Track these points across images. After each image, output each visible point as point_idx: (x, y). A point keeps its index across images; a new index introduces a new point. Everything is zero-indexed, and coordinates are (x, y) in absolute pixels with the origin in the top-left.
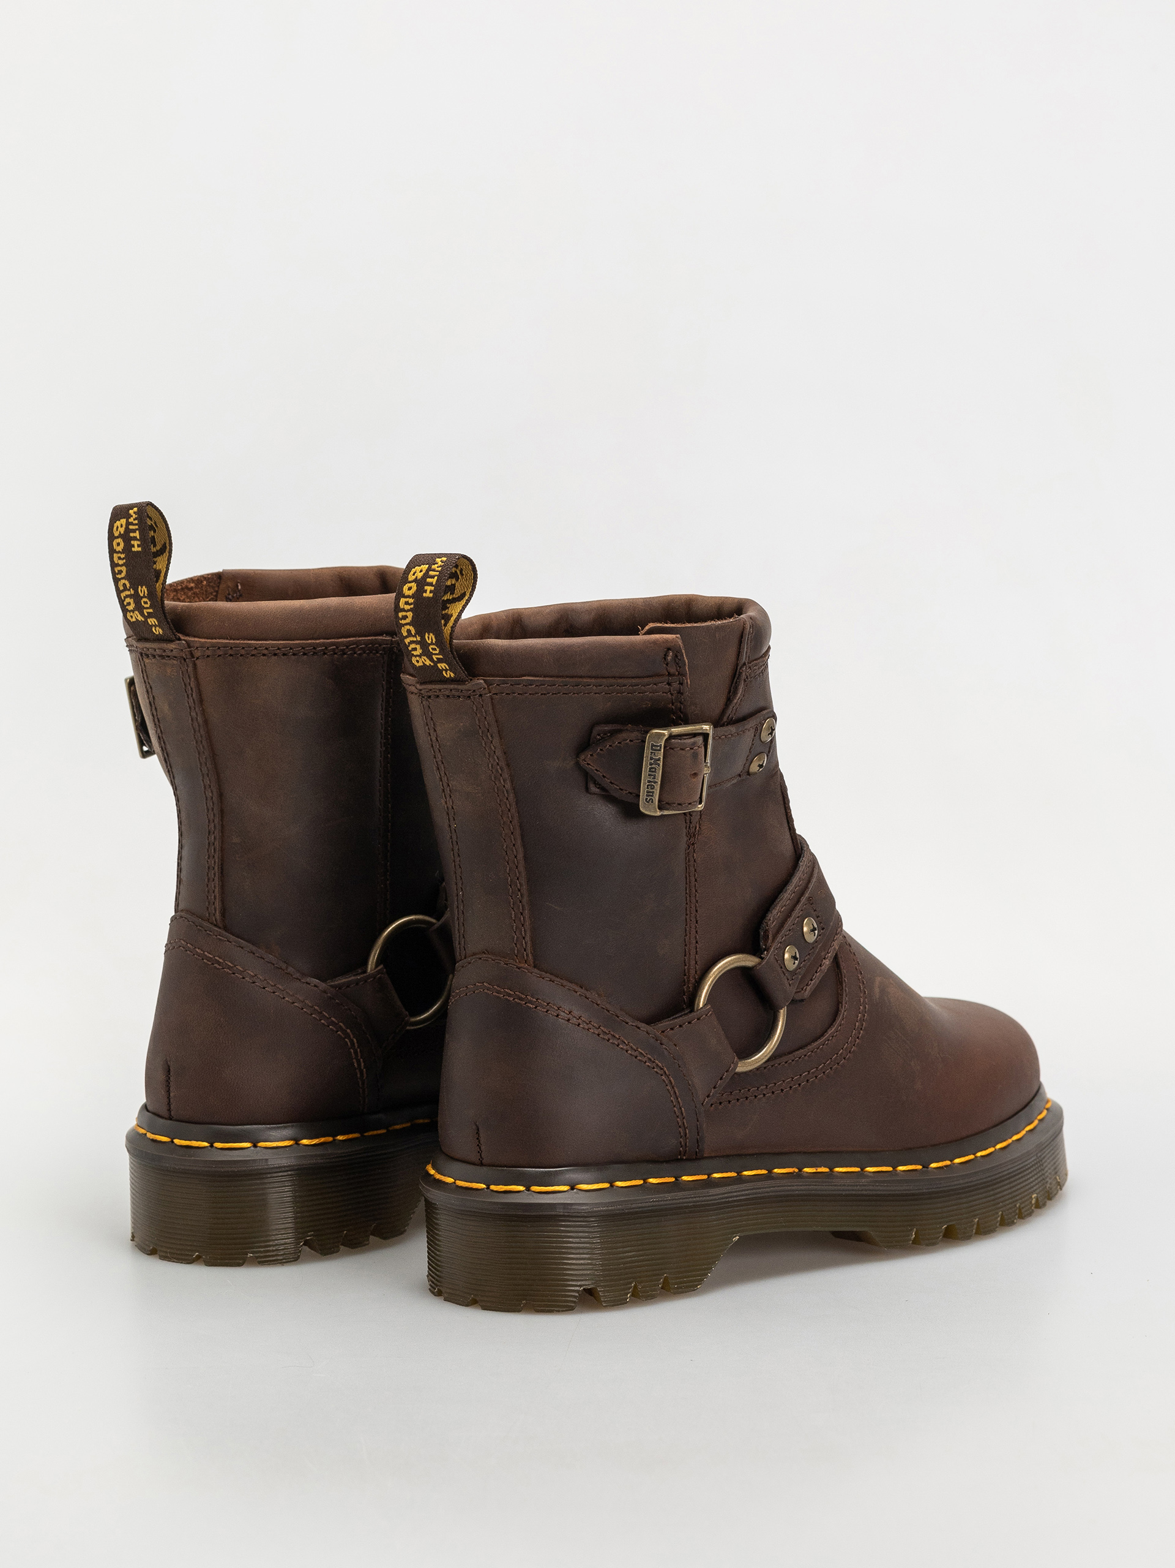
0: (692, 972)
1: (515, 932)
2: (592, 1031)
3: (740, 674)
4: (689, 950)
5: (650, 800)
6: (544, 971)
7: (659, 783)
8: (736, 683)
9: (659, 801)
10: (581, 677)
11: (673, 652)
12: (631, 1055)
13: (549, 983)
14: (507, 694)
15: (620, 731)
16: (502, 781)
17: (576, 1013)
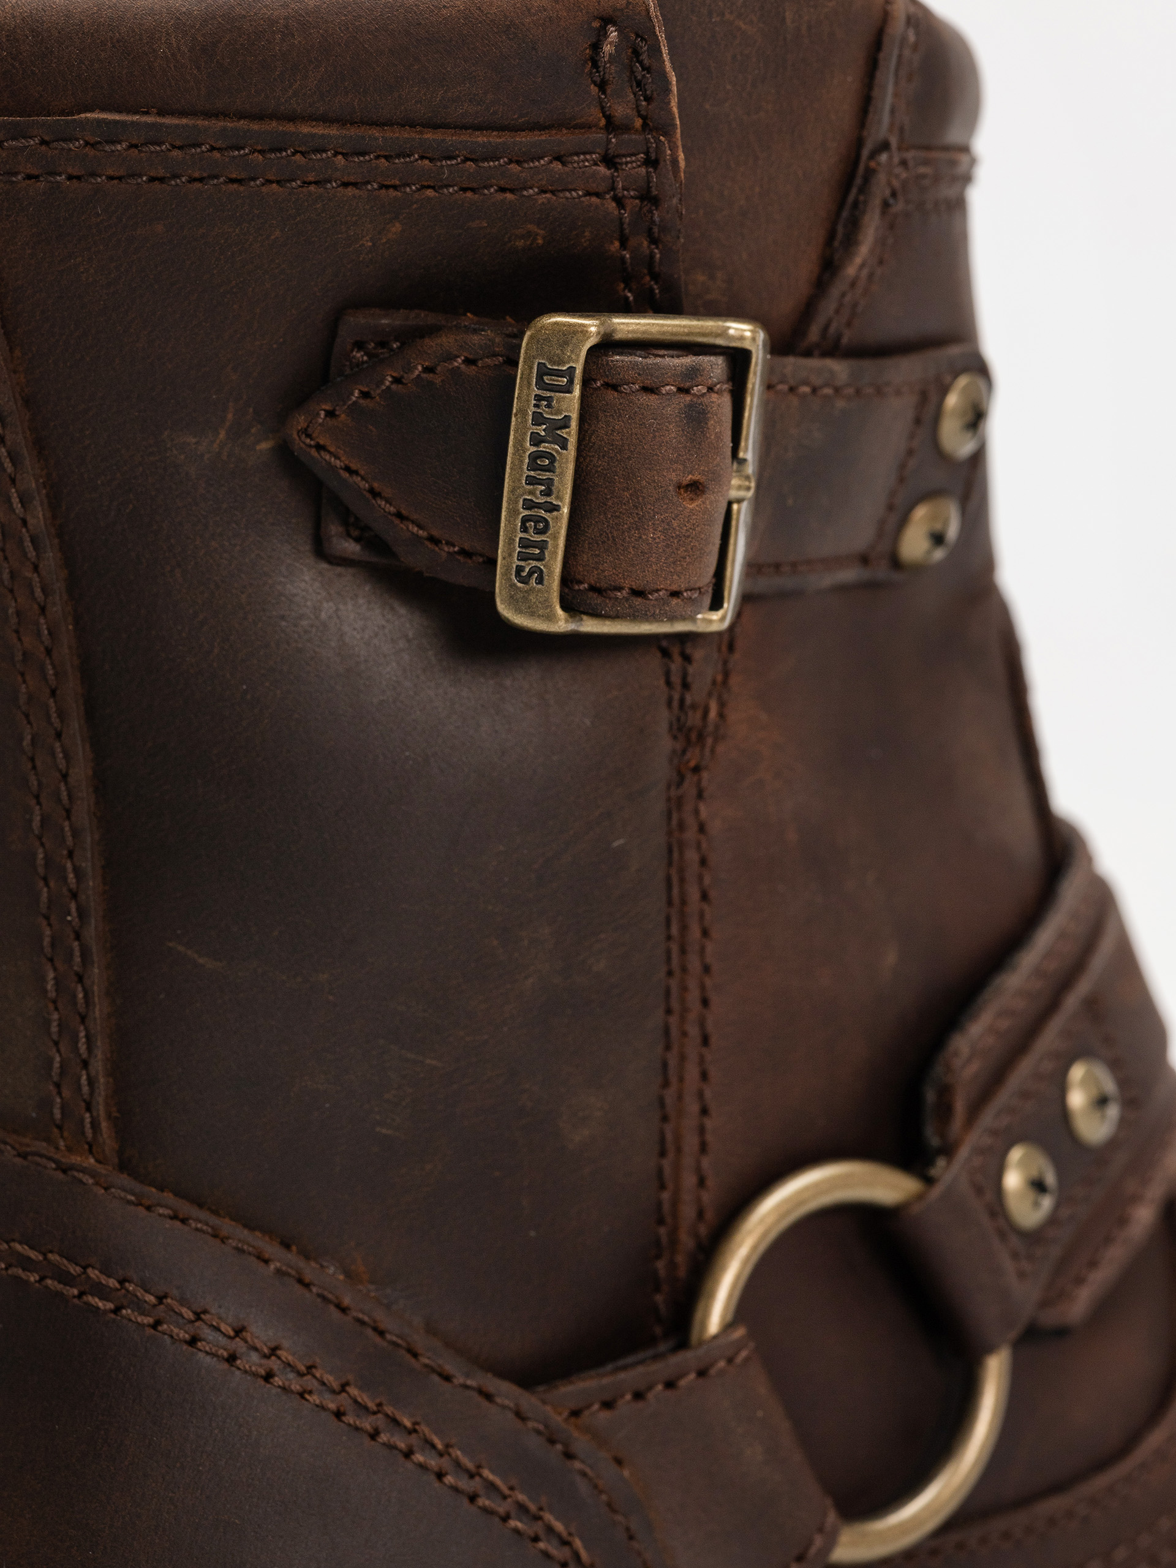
0: (688, 1212)
1: (56, 1043)
2: (314, 1399)
3: (870, 173)
4: (678, 1138)
5: (530, 574)
6: (151, 1184)
7: (565, 510)
8: (856, 204)
9: (566, 580)
10: (292, 118)
11: (620, 31)
12: (456, 1489)
13: (168, 1224)
14: (29, 177)
15: (432, 331)
16: (15, 500)
17: (261, 1333)
